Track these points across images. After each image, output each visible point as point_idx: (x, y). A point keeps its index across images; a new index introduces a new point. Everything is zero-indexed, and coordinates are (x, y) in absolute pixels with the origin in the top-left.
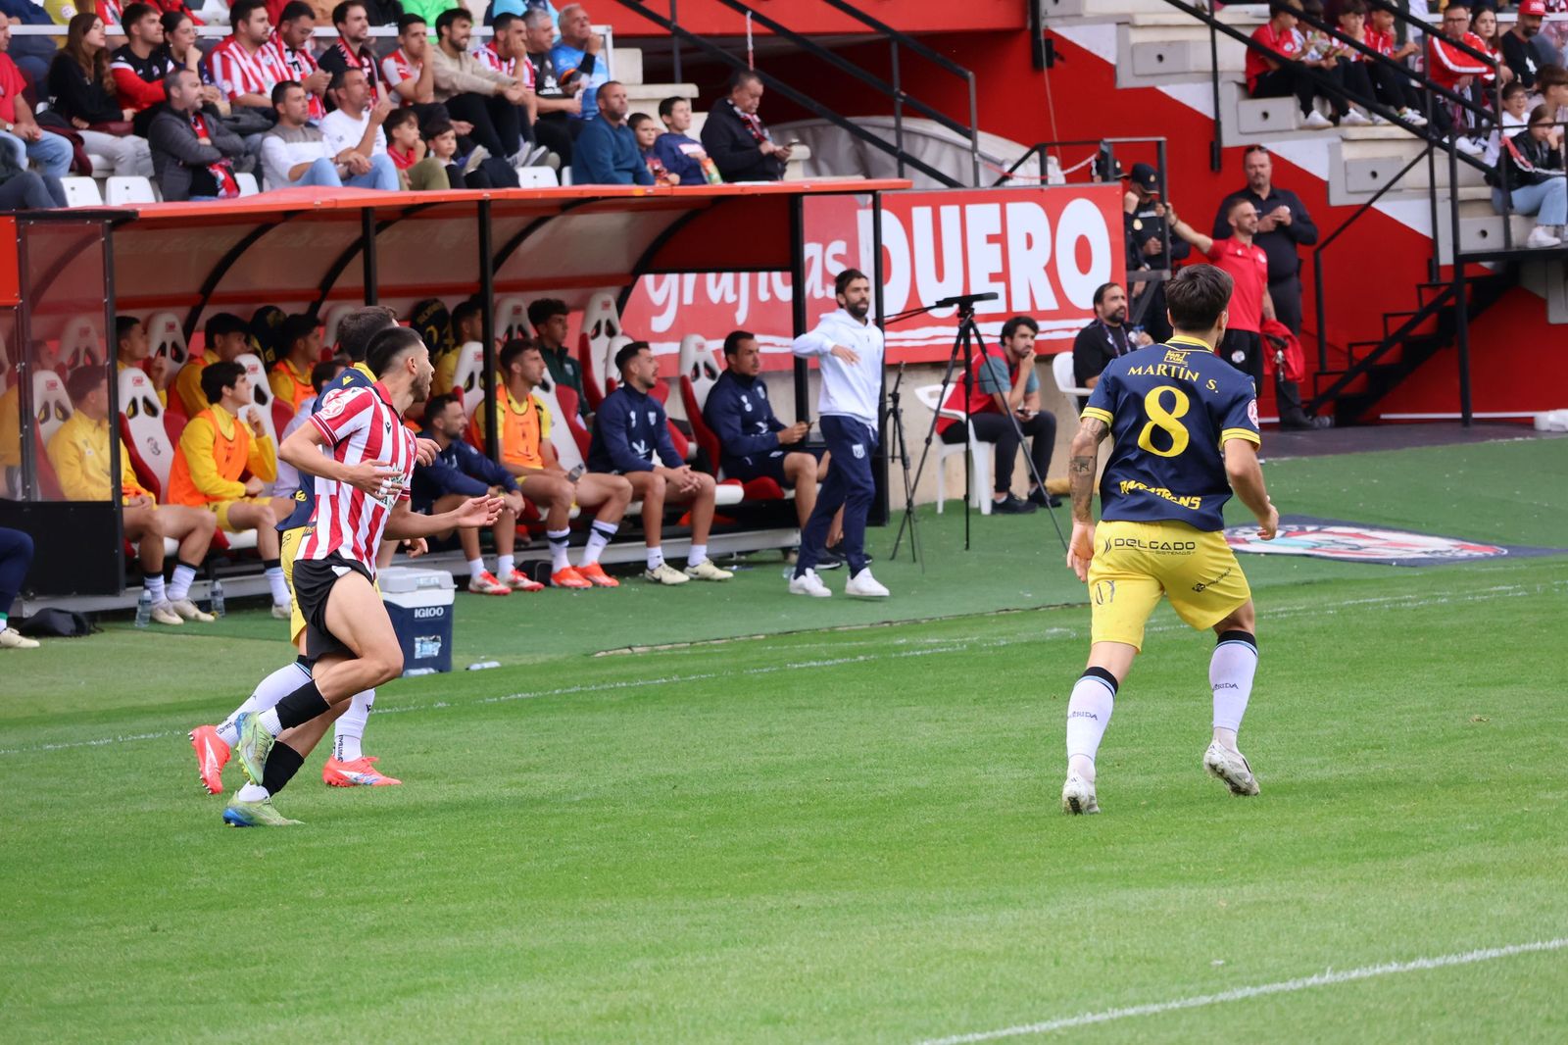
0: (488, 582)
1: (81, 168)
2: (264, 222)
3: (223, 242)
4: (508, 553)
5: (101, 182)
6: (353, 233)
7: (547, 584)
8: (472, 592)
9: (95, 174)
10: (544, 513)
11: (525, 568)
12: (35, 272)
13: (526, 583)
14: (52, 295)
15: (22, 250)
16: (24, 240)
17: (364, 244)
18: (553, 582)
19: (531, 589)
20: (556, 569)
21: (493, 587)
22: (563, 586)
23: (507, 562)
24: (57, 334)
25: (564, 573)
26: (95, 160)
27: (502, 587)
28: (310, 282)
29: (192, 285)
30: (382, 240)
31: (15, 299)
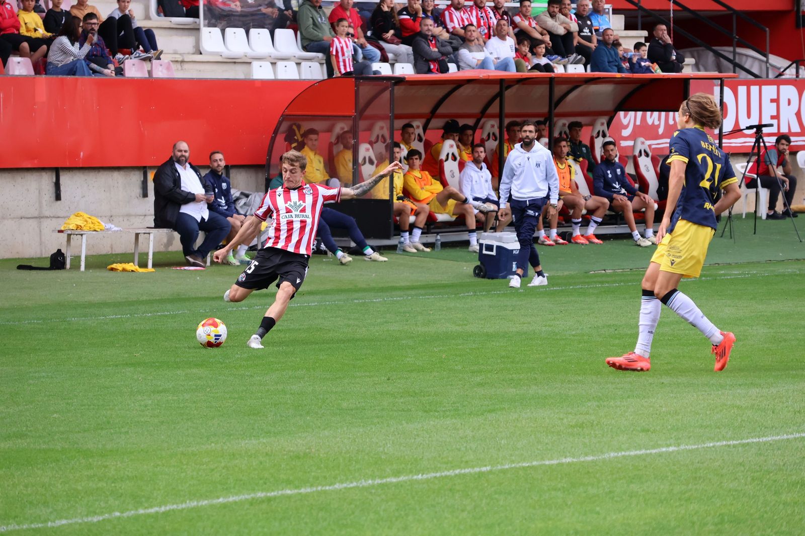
0: (546, 240)
1: (384, 59)
2: (459, 84)
3: (440, 92)
4: (554, 228)
5: (392, 65)
6: (496, 89)
7: (570, 242)
8: (539, 244)
9: (390, 62)
10: (571, 212)
11: (560, 235)
12: (362, 102)
13: (561, 241)
14: (368, 112)
15: (357, 93)
16: (358, 89)
17: (500, 95)
18: (572, 241)
19: (563, 244)
20: (574, 235)
21: (548, 242)
22: (577, 243)
23: (554, 232)
24: (370, 129)
25: (577, 237)
26: (390, 56)
27: (551, 242)
28: (477, 110)
29: (426, 109)
30: (508, 93)
31: (353, 113)
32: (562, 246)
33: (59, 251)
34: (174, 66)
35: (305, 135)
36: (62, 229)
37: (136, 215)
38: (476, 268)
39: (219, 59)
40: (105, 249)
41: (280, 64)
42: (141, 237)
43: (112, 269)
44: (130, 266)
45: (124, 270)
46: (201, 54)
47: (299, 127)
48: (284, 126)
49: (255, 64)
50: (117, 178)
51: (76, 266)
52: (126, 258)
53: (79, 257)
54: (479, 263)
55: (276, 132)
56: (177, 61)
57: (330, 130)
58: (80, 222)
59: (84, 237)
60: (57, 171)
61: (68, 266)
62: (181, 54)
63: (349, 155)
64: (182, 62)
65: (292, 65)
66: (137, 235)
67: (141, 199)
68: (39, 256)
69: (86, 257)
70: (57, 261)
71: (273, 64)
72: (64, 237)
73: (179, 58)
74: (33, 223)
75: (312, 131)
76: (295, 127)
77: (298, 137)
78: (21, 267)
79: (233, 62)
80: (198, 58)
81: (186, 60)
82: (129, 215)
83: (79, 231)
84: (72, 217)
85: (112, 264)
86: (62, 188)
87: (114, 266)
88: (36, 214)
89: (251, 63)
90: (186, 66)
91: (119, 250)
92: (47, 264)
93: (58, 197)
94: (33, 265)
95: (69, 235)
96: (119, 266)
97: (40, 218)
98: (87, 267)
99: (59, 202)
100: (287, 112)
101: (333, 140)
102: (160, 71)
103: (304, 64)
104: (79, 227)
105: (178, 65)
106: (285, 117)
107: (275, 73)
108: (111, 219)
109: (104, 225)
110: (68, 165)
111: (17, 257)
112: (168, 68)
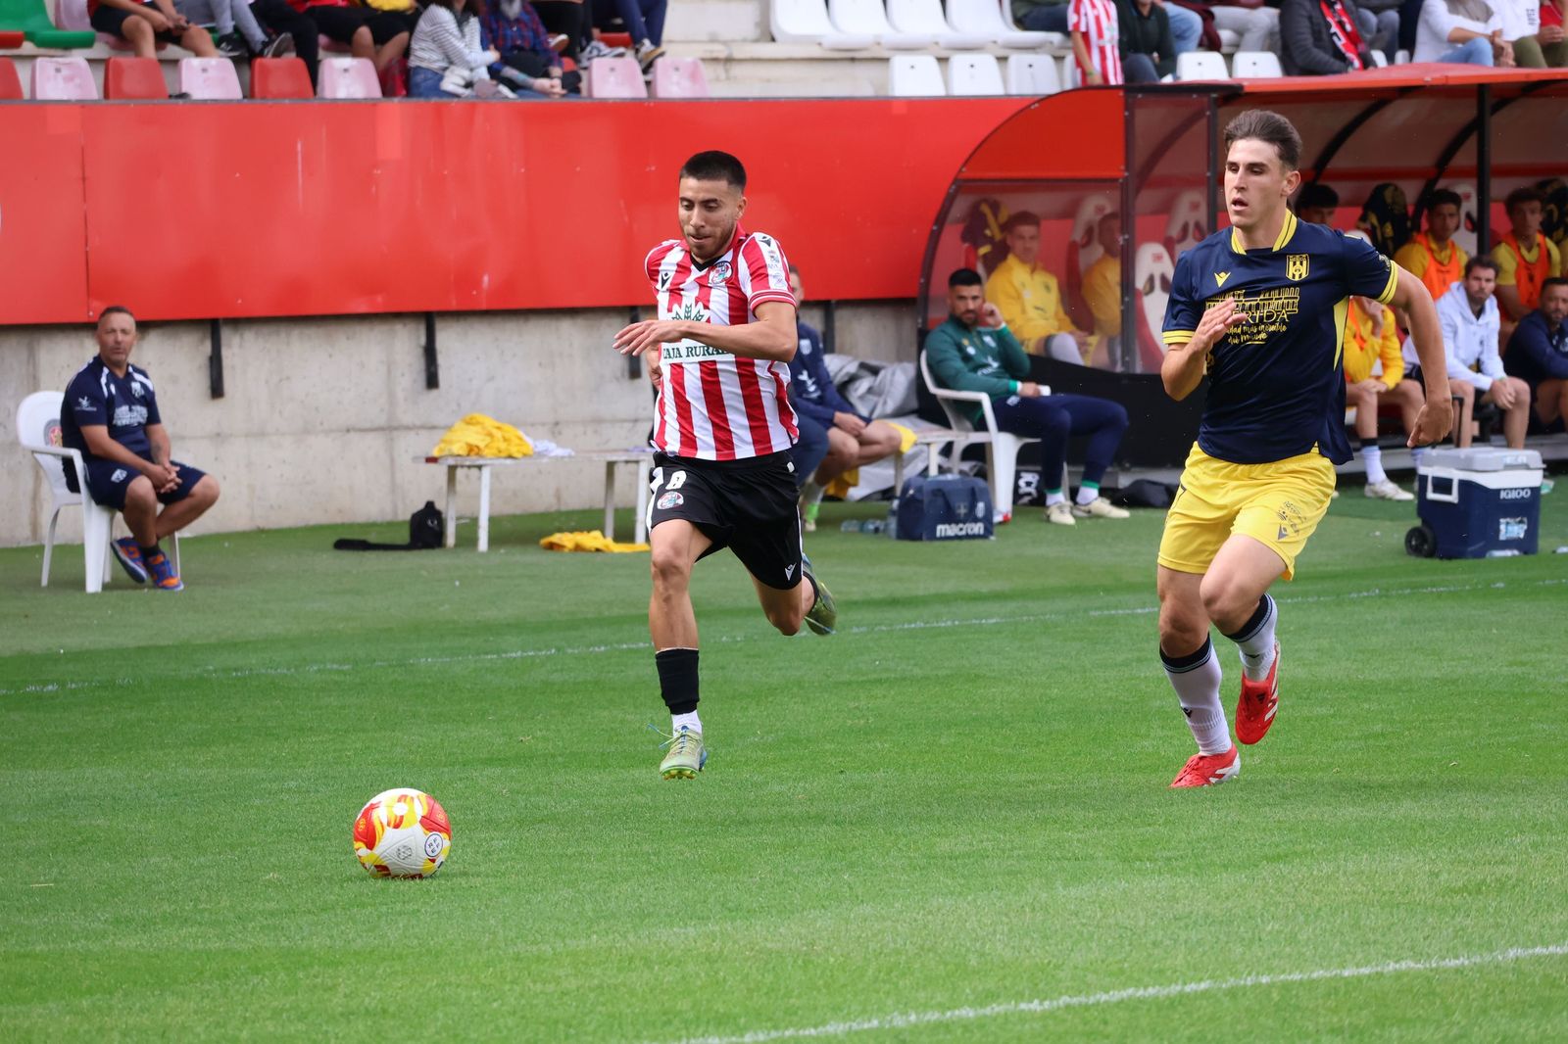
1: (1211, 43)
2: (1382, 98)
3: (1337, 118)
5: (1229, 58)
6: (1466, 113)
9: (1225, 49)
12: (1142, 150)
14: (1161, 169)
15: (1129, 124)
16: (1132, 114)
17: (1478, 126)
24: (1166, 208)
26: (1226, 35)
28: (1426, 160)
30: (1498, 122)
31: (1120, 173)
33: (430, 505)
34: (708, 72)
35: (1007, 227)
36: (435, 453)
37: (615, 421)
38: (1413, 533)
39: (817, 52)
40: (542, 500)
41: (959, 61)
42: (620, 472)
43: (552, 546)
44: (592, 539)
45: (578, 548)
46: (773, 40)
47: (995, 208)
48: (961, 207)
49: (899, 62)
50: (569, 335)
51: (468, 539)
52: (588, 520)
53: (475, 521)
54: (1417, 522)
55: (941, 219)
56: (715, 60)
57: (1070, 213)
58: (473, 436)
59: (486, 472)
60: (429, 320)
61: (450, 539)
62: (725, 43)
63: (1113, 273)
64: (729, 60)
65: (986, 62)
66: (611, 466)
67: (627, 383)
68: (389, 517)
69: (492, 520)
70: (426, 529)
71: (943, 60)
72: (440, 471)
73: (721, 51)
74: (374, 443)
75: (1025, 218)
76: (985, 209)
77: (993, 231)
78: (343, 545)
79: (850, 57)
80: (766, 50)
81: (737, 55)
82: (598, 421)
83: (473, 459)
84: (459, 425)
85: (551, 533)
86: (441, 359)
87: (556, 538)
88: (382, 421)
89: (886, 60)
90: (737, 70)
91: (575, 501)
92: (404, 536)
93: (432, 381)
94: (372, 538)
95: (452, 469)
96: (567, 539)
97: (390, 429)
98: (493, 541)
99: (434, 393)
100: (966, 173)
101: (1078, 235)
102: (673, 85)
103: (1016, 59)
104: (472, 449)
105: (720, 69)
106: (962, 185)
107: (946, 82)
108: (555, 429)
109: (531, 444)
110: (454, 305)
111: (338, 520)
112: (694, 76)
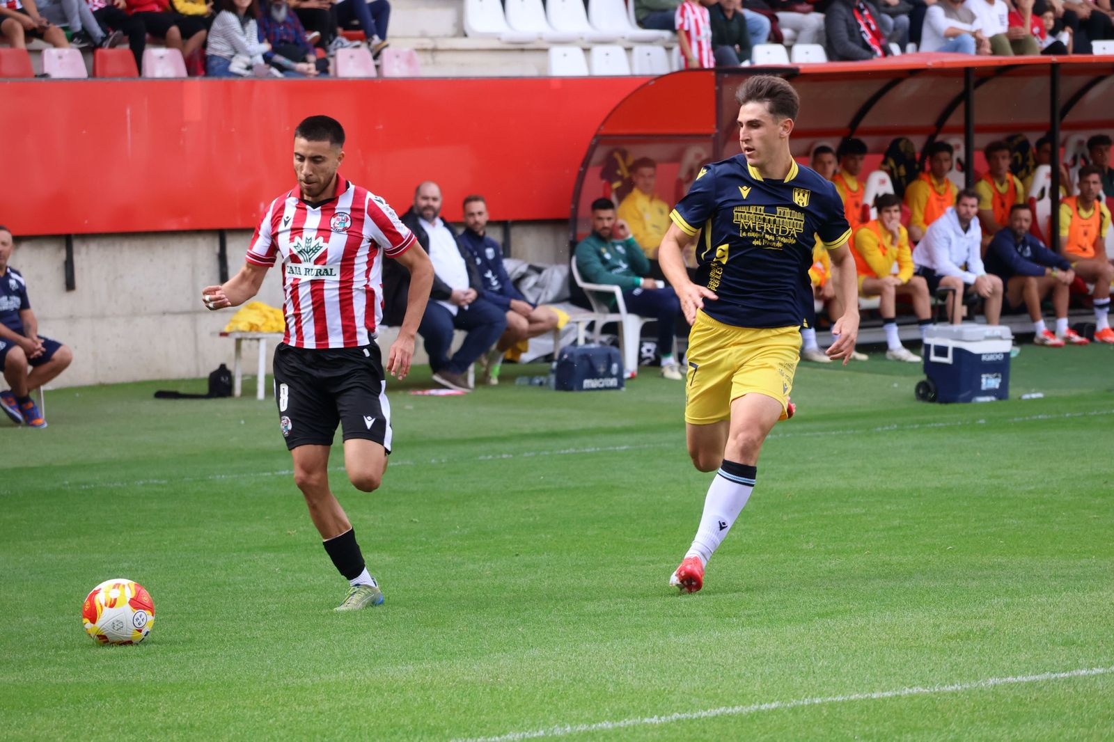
0: (1048, 337)
1: (776, 38)
4: (1063, 317)
5: (789, 49)
6: (956, 87)
7: (1091, 339)
8: (1037, 344)
9: (786, 43)
10: (1091, 287)
11: (1076, 328)
13: (1077, 338)
15: (718, 95)
16: (721, 89)
17: (964, 97)
18: (1096, 338)
19: (1080, 344)
20: (1099, 328)
21: (1051, 341)
22: (1104, 342)
23: (1063, 324)
25: (1104, 332)
27: (1057, 341)
28: (928, 120)
29: (842, 122)
30: (979, 94)
32: (1078, 348)
34: (420, 58)
35: (632, 169)
38: (921, 385)
39: (496, 45)
41: (599, 51)
46: (465, 35)
47: (624, 155)
48: (600, 154)
49: (556, 51)
54: (924, 377)
55: (586, 163)
56: (425, 50)
62: (432, 38)
71: (587, 51)
73: (429, 44)
76: (617, 156)
77: (623, 171)
79: (520, 48)
80: (460, 43)
81: (440, 47)
86: (230, 263)
90: (440, 57)
102: (394, 68)
103: (639, 50)
105: (428, 57)
106: (601, 139)
107: (589, 66)
112: (410, 61)
